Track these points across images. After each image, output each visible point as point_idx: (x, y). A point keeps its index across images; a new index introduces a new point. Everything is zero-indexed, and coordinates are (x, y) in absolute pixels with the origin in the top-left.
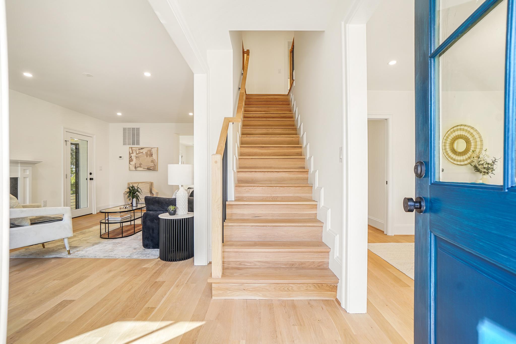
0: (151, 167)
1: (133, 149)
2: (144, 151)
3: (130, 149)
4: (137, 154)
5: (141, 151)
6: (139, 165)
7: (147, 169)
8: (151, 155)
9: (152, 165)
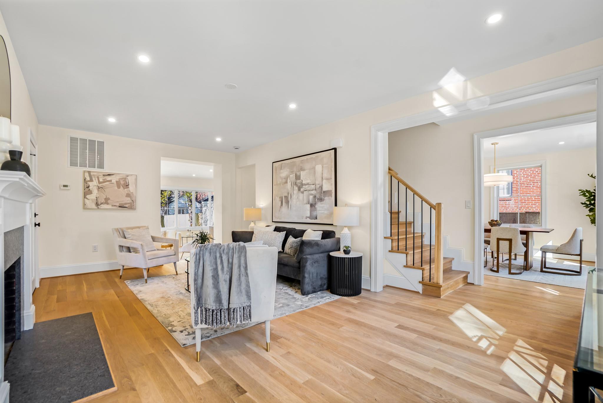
0: (126, 204)
1: (92, 174)
2: (114, 179)
3: (87, 175)
4: (100, 183)
5: (109, 178)
6: (103, 201)
7: (119, 207)
8: (127, 186)
9: (128, 200)
